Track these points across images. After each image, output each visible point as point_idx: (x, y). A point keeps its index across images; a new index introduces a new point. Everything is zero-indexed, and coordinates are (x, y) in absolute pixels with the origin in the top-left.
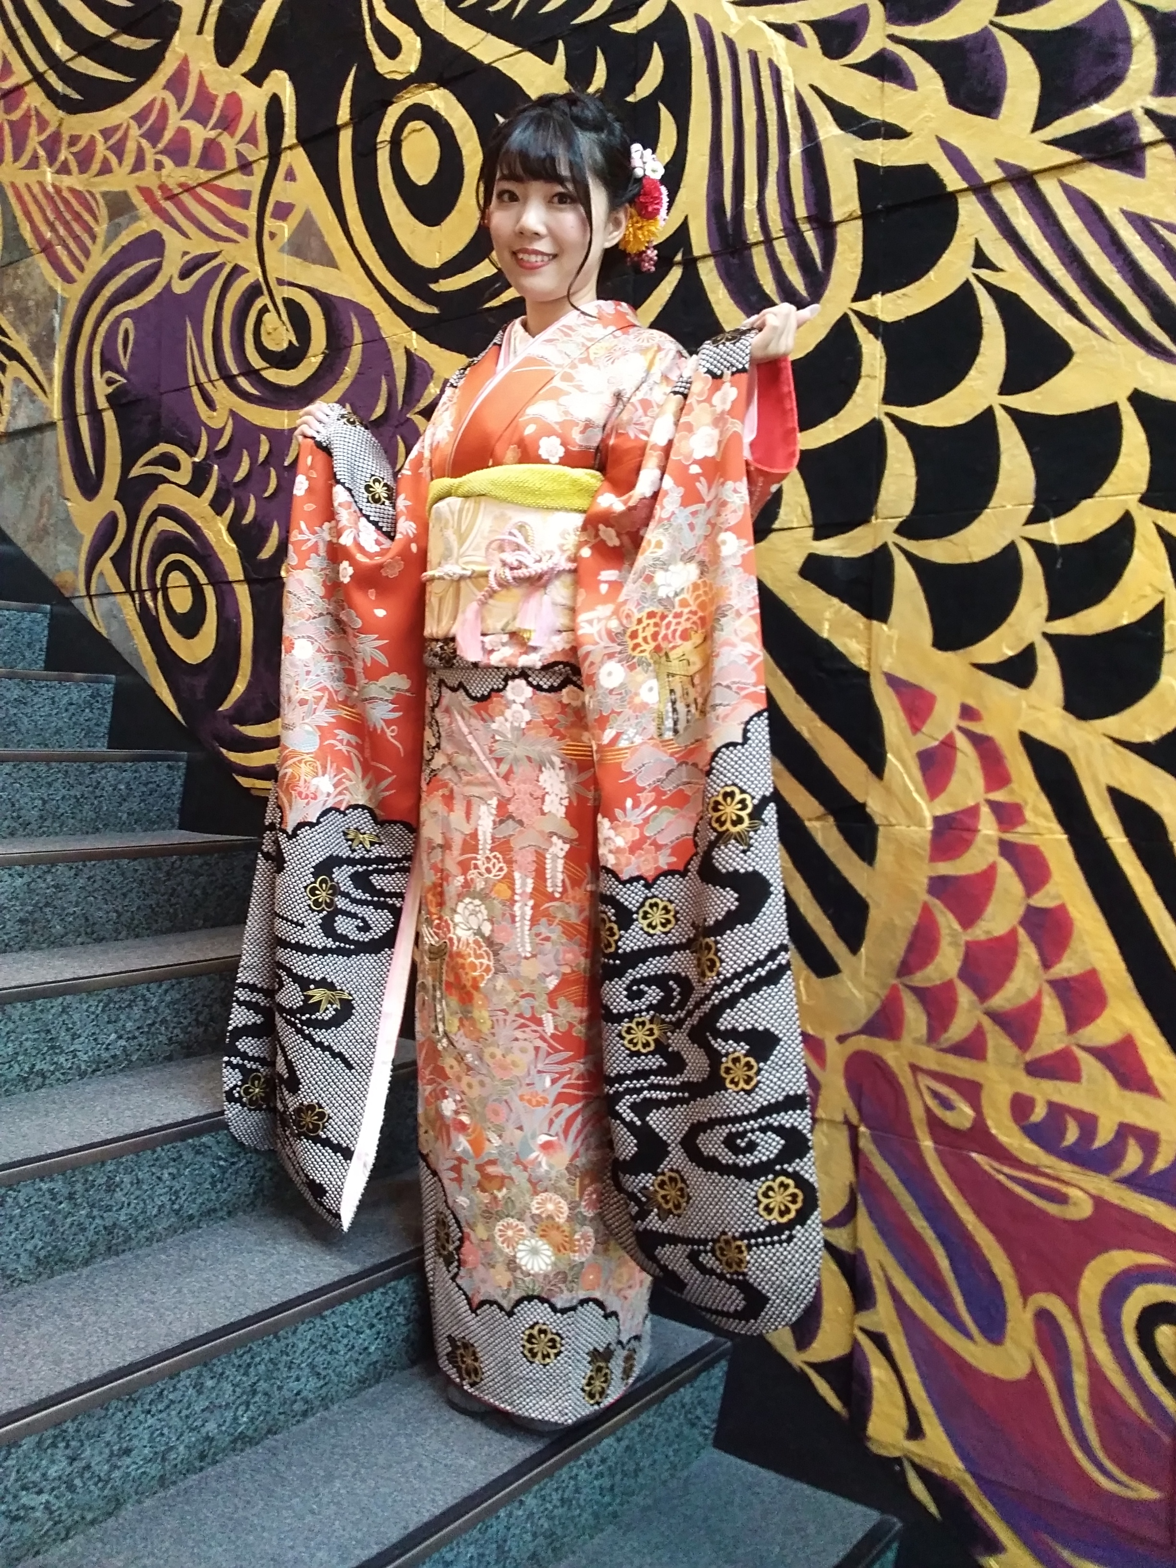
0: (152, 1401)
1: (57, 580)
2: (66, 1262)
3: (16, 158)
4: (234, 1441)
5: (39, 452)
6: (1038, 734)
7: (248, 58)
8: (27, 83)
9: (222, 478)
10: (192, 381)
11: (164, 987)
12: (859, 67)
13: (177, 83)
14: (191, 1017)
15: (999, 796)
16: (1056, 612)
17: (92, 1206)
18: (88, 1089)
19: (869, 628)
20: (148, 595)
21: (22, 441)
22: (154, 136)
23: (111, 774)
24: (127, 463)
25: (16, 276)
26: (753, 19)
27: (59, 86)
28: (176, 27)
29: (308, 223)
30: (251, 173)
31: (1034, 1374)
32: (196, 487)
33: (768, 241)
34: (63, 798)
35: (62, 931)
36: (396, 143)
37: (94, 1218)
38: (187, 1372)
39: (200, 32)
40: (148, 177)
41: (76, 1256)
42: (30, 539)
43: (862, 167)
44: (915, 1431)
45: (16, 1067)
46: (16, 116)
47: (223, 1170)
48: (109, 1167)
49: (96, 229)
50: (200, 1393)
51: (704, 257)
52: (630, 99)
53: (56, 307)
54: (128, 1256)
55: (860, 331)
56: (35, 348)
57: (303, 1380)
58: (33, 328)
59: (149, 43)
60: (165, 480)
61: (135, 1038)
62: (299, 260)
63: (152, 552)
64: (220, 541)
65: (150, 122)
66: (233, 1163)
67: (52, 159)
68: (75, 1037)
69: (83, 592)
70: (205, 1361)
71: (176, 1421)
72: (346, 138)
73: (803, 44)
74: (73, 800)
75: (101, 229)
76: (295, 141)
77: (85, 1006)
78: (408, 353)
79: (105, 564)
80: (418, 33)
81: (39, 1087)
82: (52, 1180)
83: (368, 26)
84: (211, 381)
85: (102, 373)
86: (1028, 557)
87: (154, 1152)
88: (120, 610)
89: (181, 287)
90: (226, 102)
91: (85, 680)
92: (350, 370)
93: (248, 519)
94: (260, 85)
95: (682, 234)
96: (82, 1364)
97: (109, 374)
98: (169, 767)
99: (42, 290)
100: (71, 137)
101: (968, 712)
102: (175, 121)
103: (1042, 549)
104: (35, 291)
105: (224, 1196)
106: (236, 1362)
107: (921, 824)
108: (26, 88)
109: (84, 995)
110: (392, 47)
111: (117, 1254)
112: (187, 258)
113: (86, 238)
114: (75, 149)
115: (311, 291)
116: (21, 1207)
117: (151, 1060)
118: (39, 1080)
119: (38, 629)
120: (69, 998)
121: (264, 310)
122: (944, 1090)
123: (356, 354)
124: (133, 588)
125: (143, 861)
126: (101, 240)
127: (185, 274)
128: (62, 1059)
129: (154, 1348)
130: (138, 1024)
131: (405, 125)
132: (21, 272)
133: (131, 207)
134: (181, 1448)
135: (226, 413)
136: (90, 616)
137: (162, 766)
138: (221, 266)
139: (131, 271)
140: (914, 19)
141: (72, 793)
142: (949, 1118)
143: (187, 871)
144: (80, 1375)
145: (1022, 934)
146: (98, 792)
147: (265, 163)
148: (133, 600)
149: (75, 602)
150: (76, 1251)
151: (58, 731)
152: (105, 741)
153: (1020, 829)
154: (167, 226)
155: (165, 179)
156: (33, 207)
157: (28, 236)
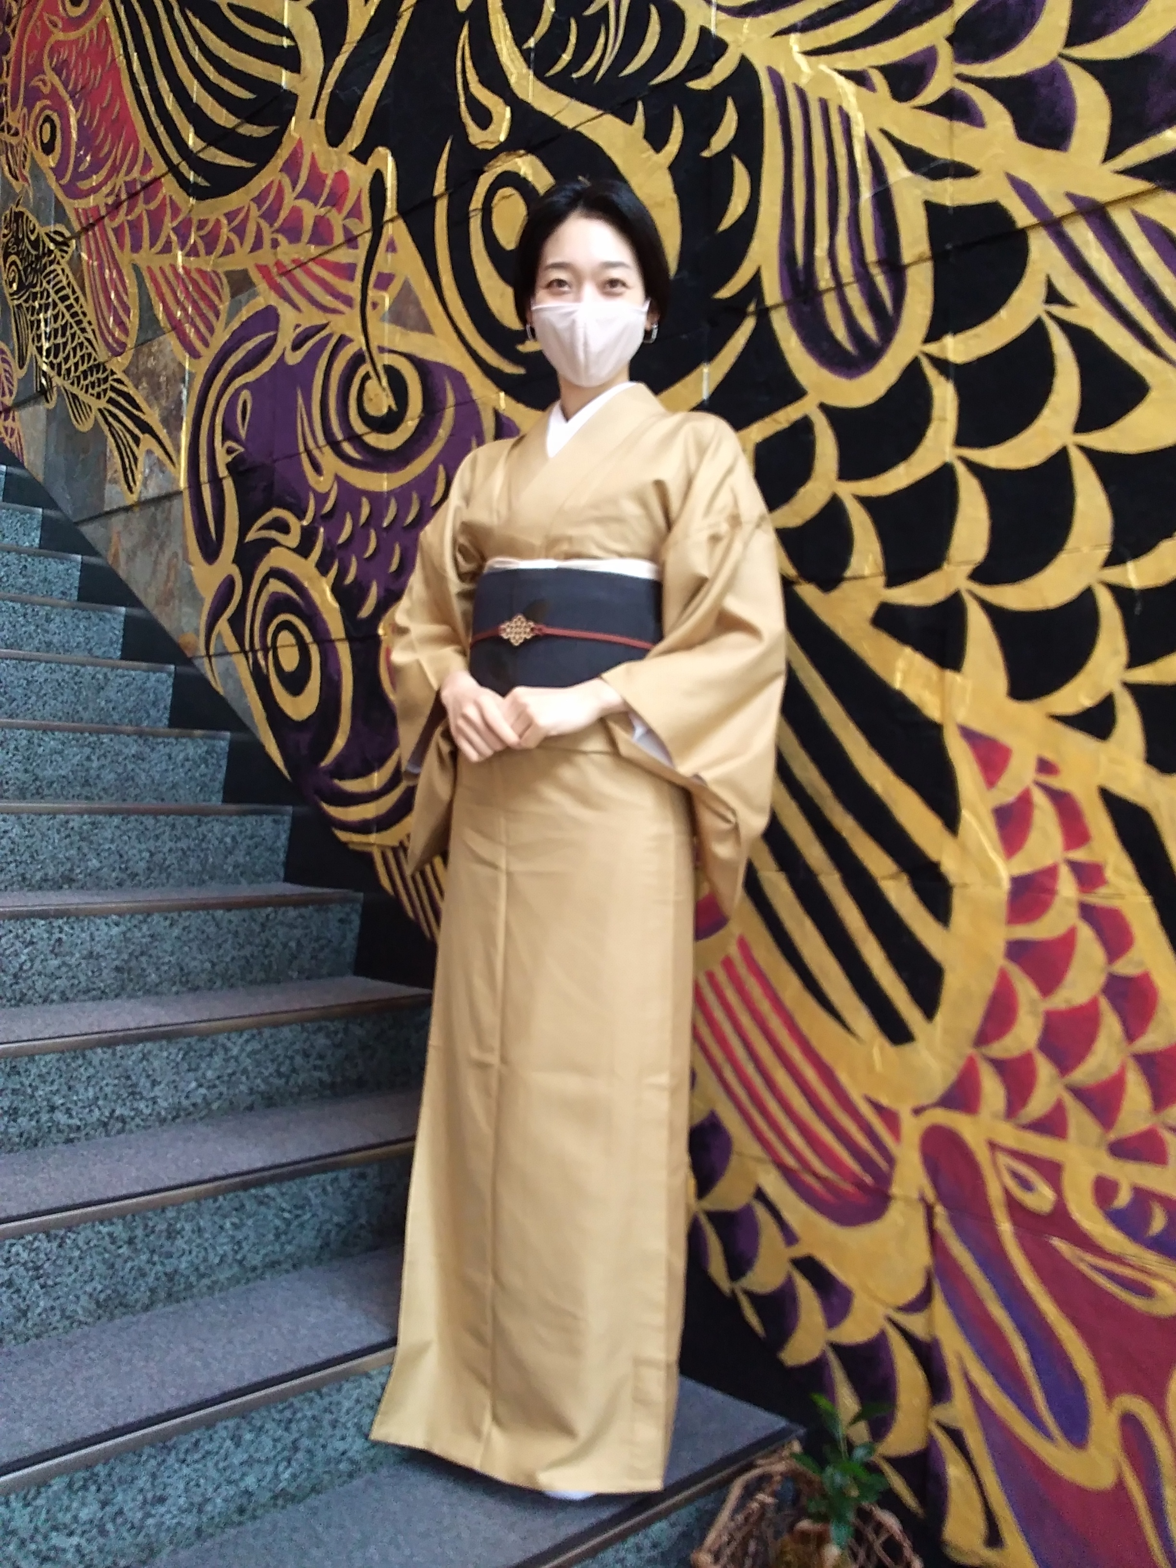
0: (187, 1451)
1: (181, 640)
2: (126, 1306)
3: (152, 245)
4: (275, 1497)
5: (167, 519)
6: (1118, 789)
7: (355, 138)
8: (163, 176)
9: (328, 541)
10: (301, 448)
11: (245, 1036)
12: (931, 108)
13: (292, 167)
14: (272, 1068)
15: (1079, 855)
16: (1137, 658)
17: (153, 1252)
18: (165, 1135)
19: (942, 679)
20: (260, 655)
21: (153, 509)
22: (270, 216)
23: (217, 827)
24: (244, 530)
25: (150, 354)
26: (823, 67)
27: (191, 176)
28: (292, 113)
29: (407, 292)
30: (356, 247)
31: (1120, 1485)
32: (303, 550)
33: (839, 287)
34: (170, 850)
35: (158, 981)
36: (487, 210)
37: (154, 1264)
38: (224, 1424)
39: (313, 116)
40: (265, 256)
41: (137, 1301)
42: (158, 603)
43: (933, 210)
44: (994, 1539)
45: (97, 1112)
46: (153, 206)
47: (288, 1223)
48: (171, 1213)
49: (221, 307)
50: (238, 1445)
51: (776, 306)
52: (706, 154)
53: (184, 382)
54: (190, 1303)
55: (931, 373)
56: (165, 422)
57: (349, 1439)
58: (164, 403)
59: (269, 130)
60: (275, 543)
61: (215, 1086)
62: (398, 328)
63: (265, 613)
64: (325, 600)
65: (268, 203)
66: (297, 1216)
67: (183, 244)
68: (154, 1083)
69: (203, 652)
70: (243, 1413)
71: (213, 1473)
72: (441, 209)
73: (872, 88)
74: (180, 853)
75: (223, 307)
76: (395, 214)
77: (165, 1054)
78: (497, 414)
79: (223, 626)
80: (507, 103)
81: (119, 1132)
82: (112, 1224)
83: (462, 99)
84: (319, 448)
85: (224, 441)
86: (1106, 602)
87: (215, 1200)
88: (235, 669)
89: (294, 358)
90: (334, 181)
91: (202, 737)
92: (443, 433)
93: (350, 579)
94: (365, 162)
95: (755, 284)
96: (120, 1408)
97: (229, 443)
98: (275, 821)
99: (173, 366)
100: (200, 221)
101: (1045, 766)
102: (290, 200)
103: (1121, 594)
104: (166, 367)
105: (289, 1249)
106: (277, 1416)
107: (997, 883)
108: (163, 180)
109: (164, 1042)
110: (484, 118)
111: (178, 1301)
112: (299, 330)
113: (211, 316)
114: (203, 233)
115: (410, 357)
116: (79, 1248)
117: (232, 1108)
118: (119, 1125)
119: (163, 688)
120: (149, 1045)
121: (367, 377)
122: (1024, 1170)
123: (449, 414)
124: (247, 647)
125: (237, 912)
126: (223, 316)
127: (296, 346)
128: (142, 1105)
129: (194, 1397)
130: (218, 1073)
131: (495, 193)
132: (154, 349)
133: (251, 284)
134: (219, 1501)
135: (331, 478)
136: (209, 675)
137: (268, 820)
138: (330, 336)
139: (250, 345)
140: (981, 57)
141: (179, 845)
142: (1029, 1200)
143: (282, 923)
144: (116, 1420)
145: (1104, 1005)
146: (204, 845)
147: (368, 237)
148: (247, 658)
149: (197, 662)
150: (137, 1295)
151: (174, 786)
152: (221, 796)
153: (1103, 891)
154: (281, 301)
155: (280, 257)
156: (165, 289)
157: (161, 316)
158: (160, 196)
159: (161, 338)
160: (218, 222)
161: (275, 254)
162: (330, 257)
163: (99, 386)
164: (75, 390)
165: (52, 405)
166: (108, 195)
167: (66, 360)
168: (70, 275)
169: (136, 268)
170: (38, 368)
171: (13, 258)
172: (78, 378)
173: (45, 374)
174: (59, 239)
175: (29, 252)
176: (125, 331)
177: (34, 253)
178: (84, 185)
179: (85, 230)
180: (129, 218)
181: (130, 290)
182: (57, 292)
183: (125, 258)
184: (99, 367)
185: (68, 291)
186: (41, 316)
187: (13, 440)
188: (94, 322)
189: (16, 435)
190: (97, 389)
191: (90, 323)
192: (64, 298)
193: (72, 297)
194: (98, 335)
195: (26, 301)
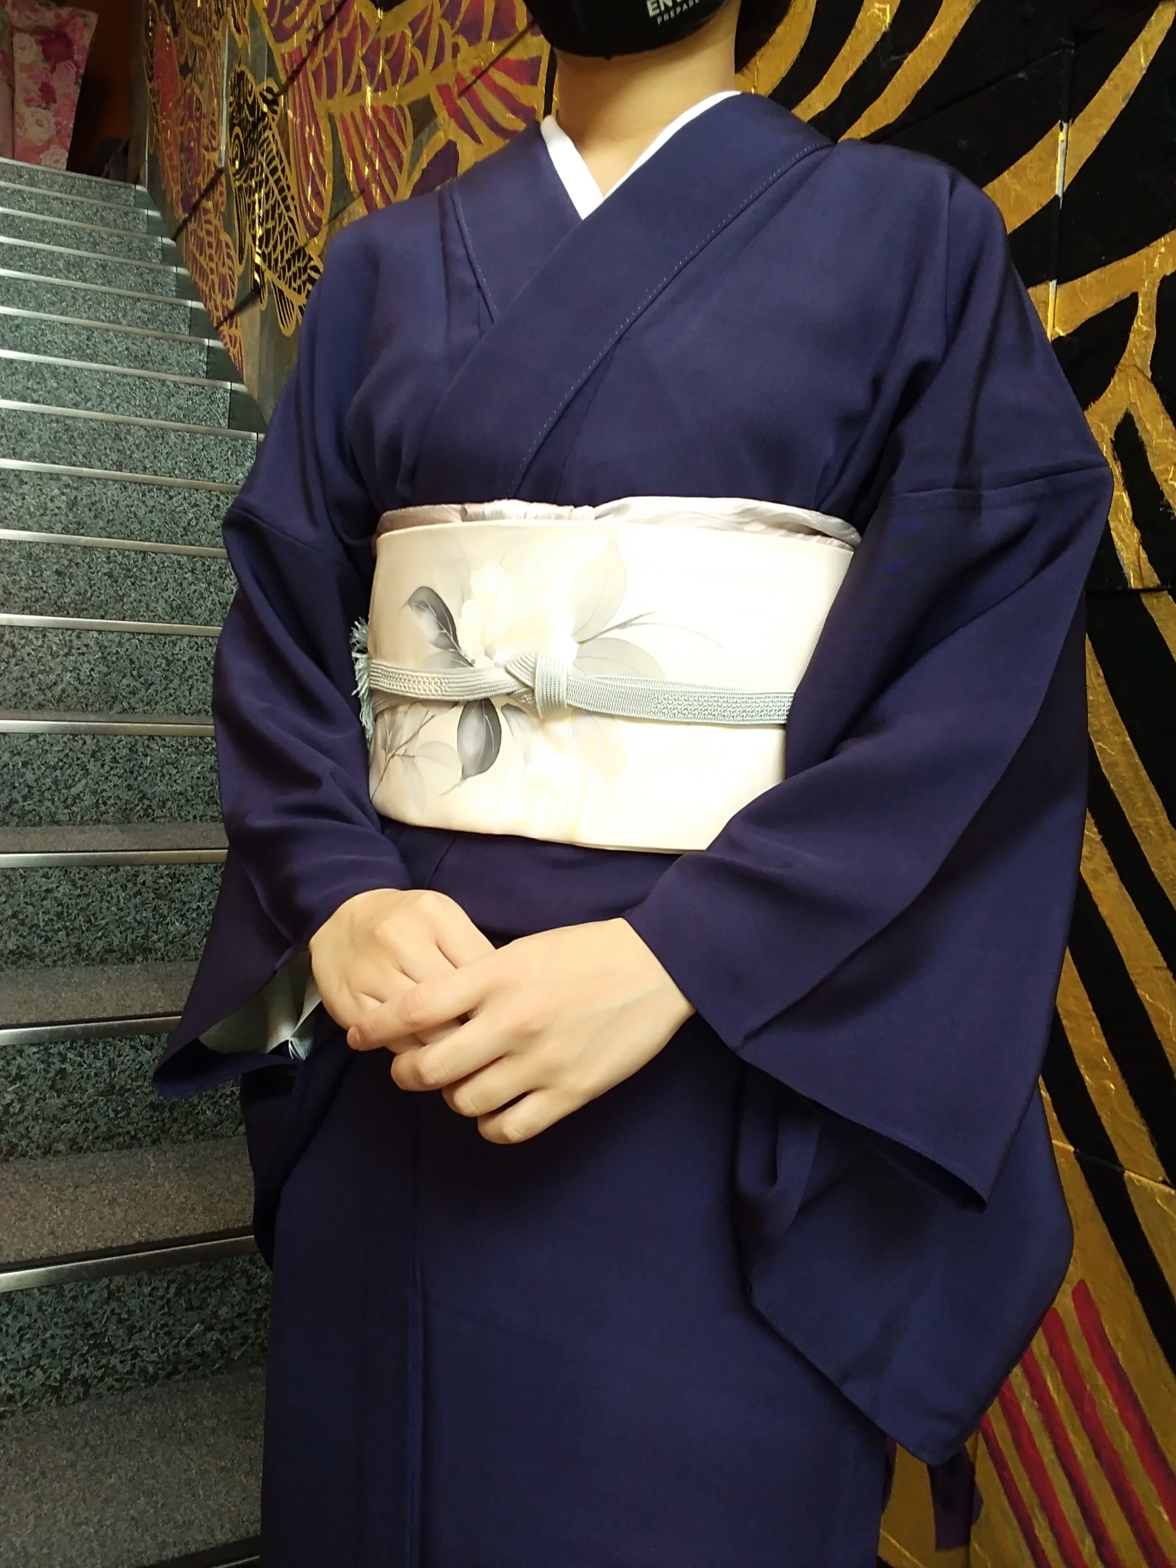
3: (345, 84)
22: (452, 11)
40: (447, 71)
46: (346, 31)
67: (372, 76)
75: (407, 151)
100: (388, 40)
113: (395, 167)
133: (432, 115)
154: (461, 132)
155: (460, 68)
156: (355, 141)
157: (351, 177)
158: (352, 17)
159: (351, 208)
160: (403, 33)
161: (455, 65)
162: (512, 55)
163: (300, 278)
164: (282, 285)
165: (263, 306)
166: (309, 29)
167: (275, 247)
168: (279, 142)
169: (331, 118)
170: (253, 260)
171: (237, 130)
172: (283, 268)
173: (258, 268)
174: (269, 97)
175: (248, 121)
176: (321, 204)
177: (251, 119)
178: (288, 23)
179: (291, 79)
180: (326, 54)
181: (326, 148)
182: (268, 165)
183: (322, 105)
184: (300, 253)
185: (276, 162)
186: (256, 196)
187: (235, 352)
188: (296, 197)
189: (238, 344)
190: (299, 282)
191: (293, 198)
192: (274, 171)
193: (280, 168)
194: (299, 212)
195: (245, 181)
